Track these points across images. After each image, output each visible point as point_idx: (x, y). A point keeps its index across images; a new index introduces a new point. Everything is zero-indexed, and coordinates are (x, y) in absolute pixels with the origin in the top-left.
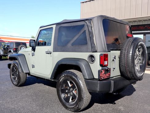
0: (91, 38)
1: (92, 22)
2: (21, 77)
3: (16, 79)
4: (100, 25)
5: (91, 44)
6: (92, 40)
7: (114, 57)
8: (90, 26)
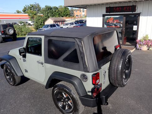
0: (83, 58)
1: (82, 41)
2: (16, 79)
3: (12, 79)
4: (90, 44)
5: (84, 65)
6: (83, 61)
7: (105, 72)
8: (81, 46)
